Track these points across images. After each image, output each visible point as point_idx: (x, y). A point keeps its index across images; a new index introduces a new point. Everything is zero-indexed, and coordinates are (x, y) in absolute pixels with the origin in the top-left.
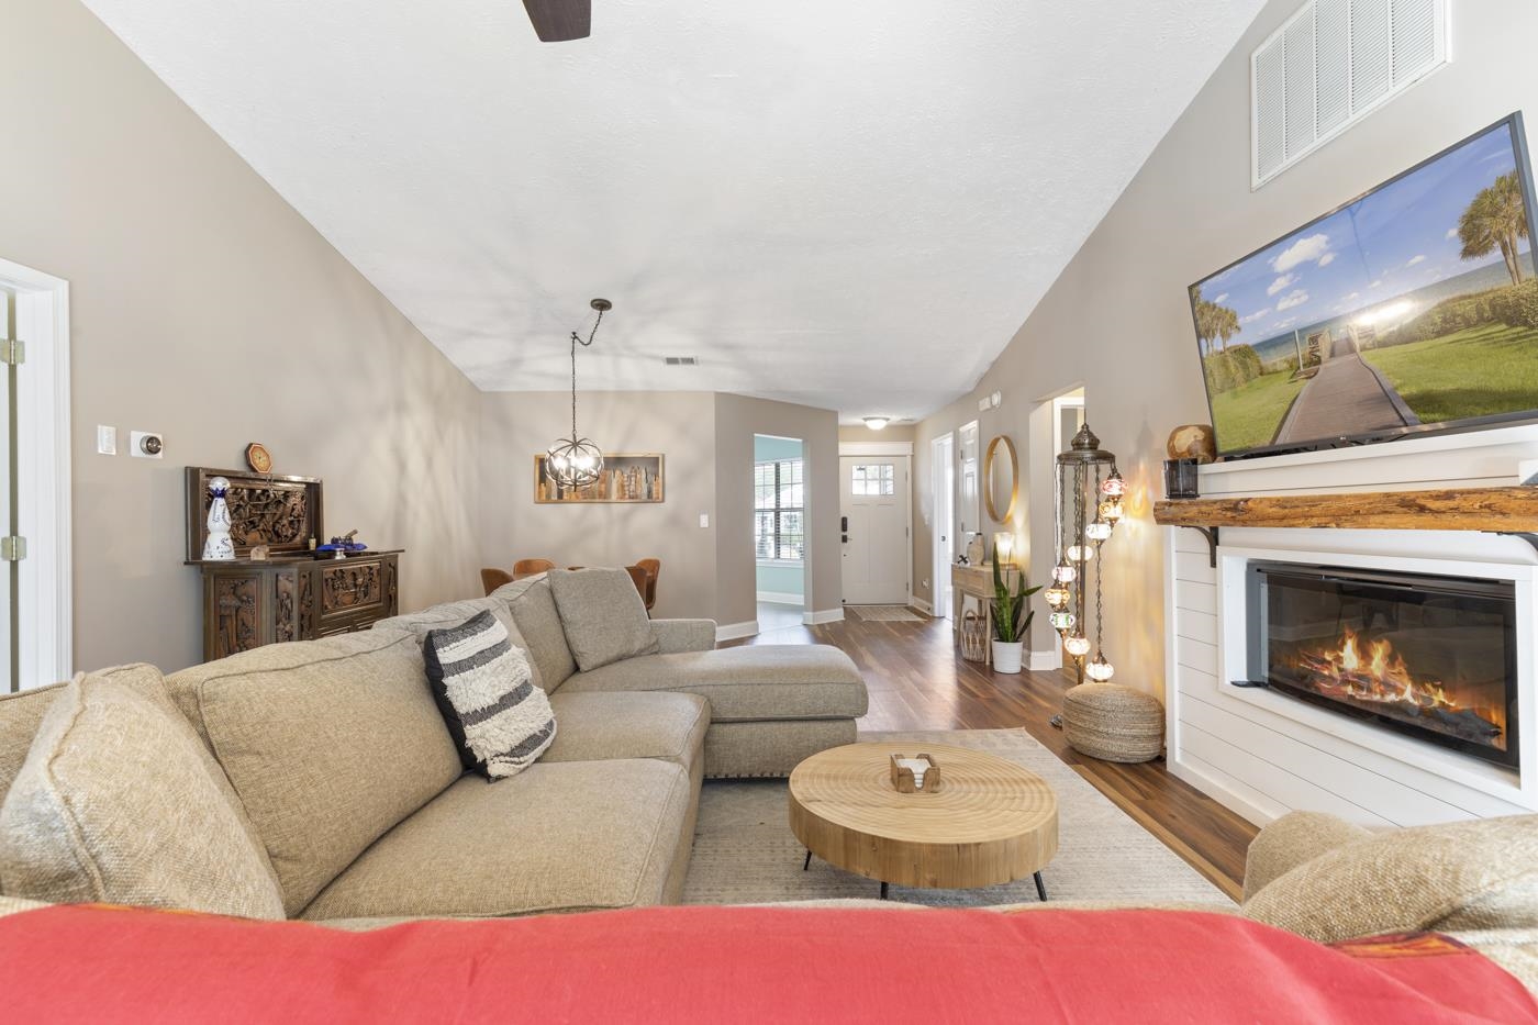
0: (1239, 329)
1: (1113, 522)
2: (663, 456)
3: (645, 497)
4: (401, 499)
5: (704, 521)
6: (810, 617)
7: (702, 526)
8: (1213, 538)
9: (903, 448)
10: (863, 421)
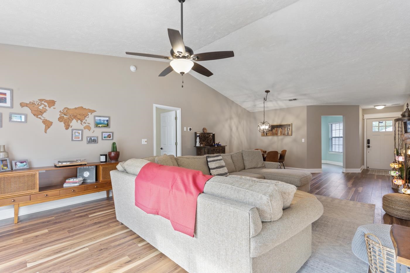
2: (292, 124)
3: (287, 135)
4: (231, 136)
5: (303, 140)
6: (344, 170)
7: (303, 142)
10: (374, 107)
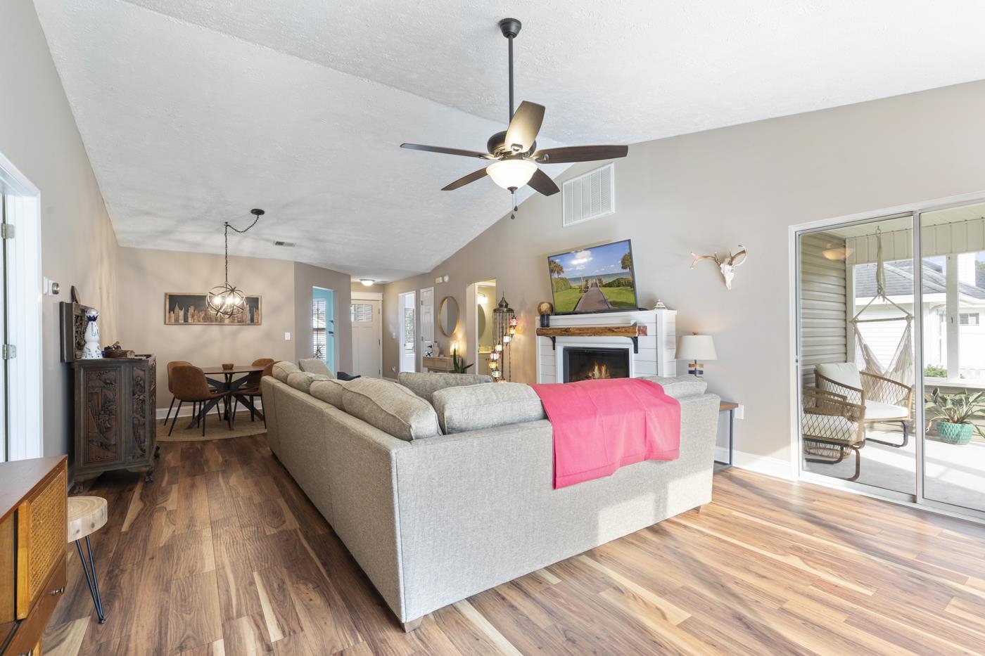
0: (563, 272)
1: (512, 335)
2: (261, 297)
3: (249, 322)
5: (288, 336)
7: (286, 339)
8: (554, 340)
9: (379, 296)
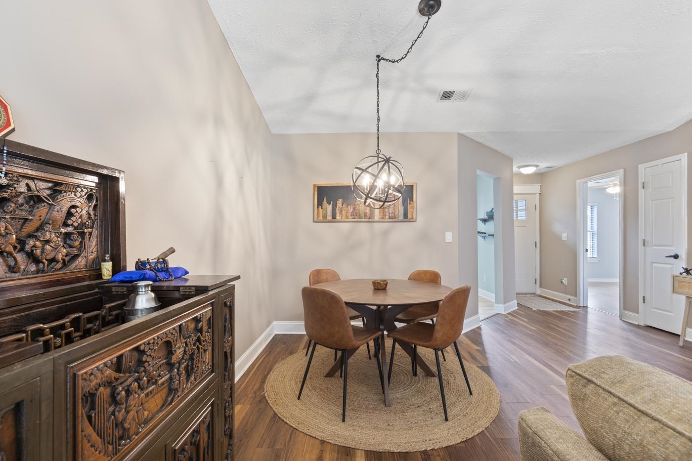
2: (416, 184)
3: (401, 218)
4: (219, 213)
5: (449, 237)
7: (447, 241)
9: (536, 188)
10: (518, 169)
